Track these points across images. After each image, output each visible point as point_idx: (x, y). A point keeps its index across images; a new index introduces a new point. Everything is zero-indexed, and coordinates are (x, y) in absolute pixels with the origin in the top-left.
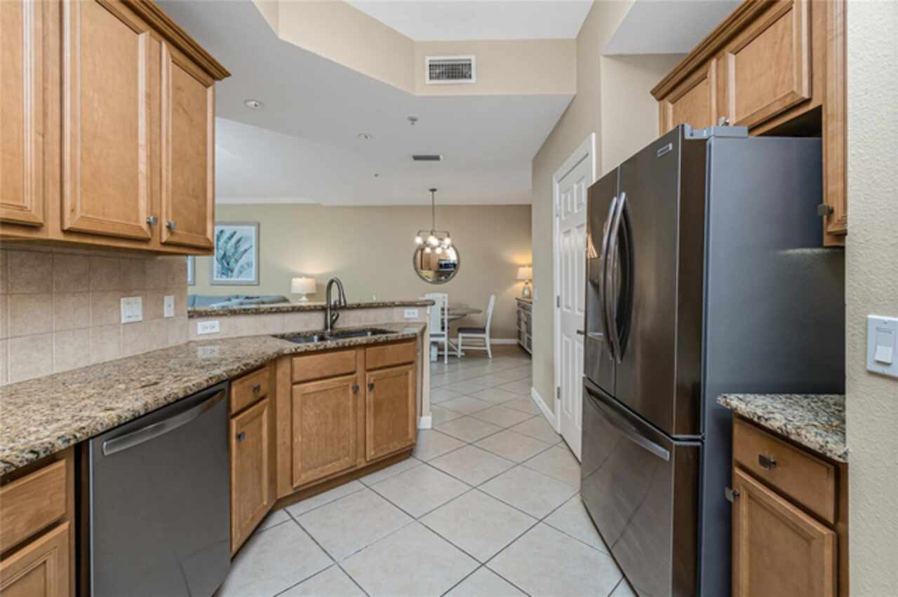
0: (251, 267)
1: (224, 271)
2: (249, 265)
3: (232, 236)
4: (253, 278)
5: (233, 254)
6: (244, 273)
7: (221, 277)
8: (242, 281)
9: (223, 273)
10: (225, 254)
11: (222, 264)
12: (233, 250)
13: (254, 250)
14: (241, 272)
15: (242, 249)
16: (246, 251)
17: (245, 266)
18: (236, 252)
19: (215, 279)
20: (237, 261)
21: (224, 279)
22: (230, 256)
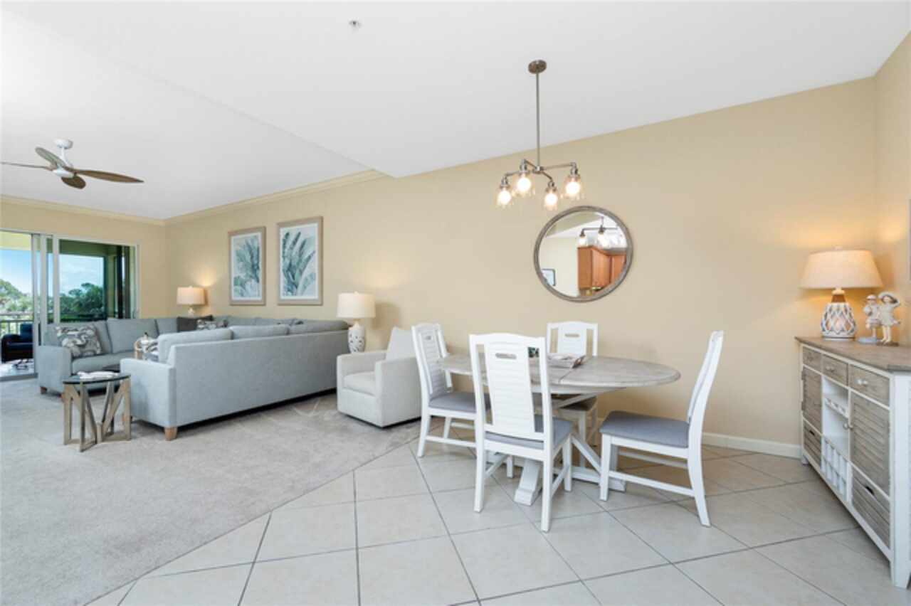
0: (315, 279)
1: (290, 288)
2: (312, 276)
3: (296, 240)
4: (316, 296)
5: (298, 264)
6: (308, 288)
7: (287, 295)
8: (306, 300)
9: (289, 290)
10: (290, 265)
11: (288, 277)
12: (297, 257)
13: (316, 256)
14: (305, 287)
15: (306, 256)
16: (310, 257)
17: (309, 278)
18: (300, 261)
19: (282, 297)
20: (301, 272)
21: (290, 297)
22: (294, 267)
